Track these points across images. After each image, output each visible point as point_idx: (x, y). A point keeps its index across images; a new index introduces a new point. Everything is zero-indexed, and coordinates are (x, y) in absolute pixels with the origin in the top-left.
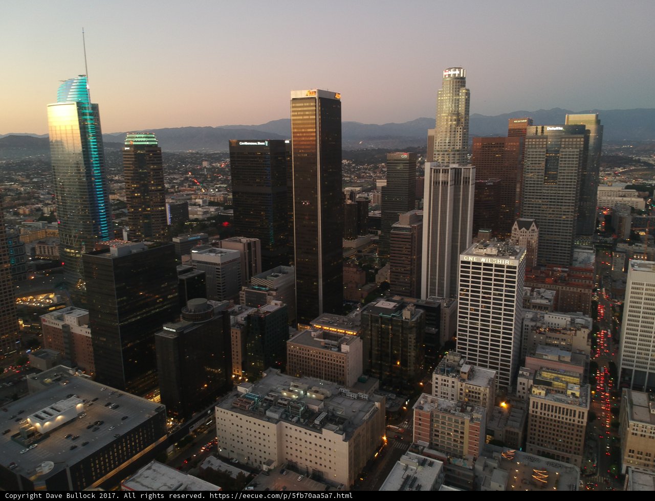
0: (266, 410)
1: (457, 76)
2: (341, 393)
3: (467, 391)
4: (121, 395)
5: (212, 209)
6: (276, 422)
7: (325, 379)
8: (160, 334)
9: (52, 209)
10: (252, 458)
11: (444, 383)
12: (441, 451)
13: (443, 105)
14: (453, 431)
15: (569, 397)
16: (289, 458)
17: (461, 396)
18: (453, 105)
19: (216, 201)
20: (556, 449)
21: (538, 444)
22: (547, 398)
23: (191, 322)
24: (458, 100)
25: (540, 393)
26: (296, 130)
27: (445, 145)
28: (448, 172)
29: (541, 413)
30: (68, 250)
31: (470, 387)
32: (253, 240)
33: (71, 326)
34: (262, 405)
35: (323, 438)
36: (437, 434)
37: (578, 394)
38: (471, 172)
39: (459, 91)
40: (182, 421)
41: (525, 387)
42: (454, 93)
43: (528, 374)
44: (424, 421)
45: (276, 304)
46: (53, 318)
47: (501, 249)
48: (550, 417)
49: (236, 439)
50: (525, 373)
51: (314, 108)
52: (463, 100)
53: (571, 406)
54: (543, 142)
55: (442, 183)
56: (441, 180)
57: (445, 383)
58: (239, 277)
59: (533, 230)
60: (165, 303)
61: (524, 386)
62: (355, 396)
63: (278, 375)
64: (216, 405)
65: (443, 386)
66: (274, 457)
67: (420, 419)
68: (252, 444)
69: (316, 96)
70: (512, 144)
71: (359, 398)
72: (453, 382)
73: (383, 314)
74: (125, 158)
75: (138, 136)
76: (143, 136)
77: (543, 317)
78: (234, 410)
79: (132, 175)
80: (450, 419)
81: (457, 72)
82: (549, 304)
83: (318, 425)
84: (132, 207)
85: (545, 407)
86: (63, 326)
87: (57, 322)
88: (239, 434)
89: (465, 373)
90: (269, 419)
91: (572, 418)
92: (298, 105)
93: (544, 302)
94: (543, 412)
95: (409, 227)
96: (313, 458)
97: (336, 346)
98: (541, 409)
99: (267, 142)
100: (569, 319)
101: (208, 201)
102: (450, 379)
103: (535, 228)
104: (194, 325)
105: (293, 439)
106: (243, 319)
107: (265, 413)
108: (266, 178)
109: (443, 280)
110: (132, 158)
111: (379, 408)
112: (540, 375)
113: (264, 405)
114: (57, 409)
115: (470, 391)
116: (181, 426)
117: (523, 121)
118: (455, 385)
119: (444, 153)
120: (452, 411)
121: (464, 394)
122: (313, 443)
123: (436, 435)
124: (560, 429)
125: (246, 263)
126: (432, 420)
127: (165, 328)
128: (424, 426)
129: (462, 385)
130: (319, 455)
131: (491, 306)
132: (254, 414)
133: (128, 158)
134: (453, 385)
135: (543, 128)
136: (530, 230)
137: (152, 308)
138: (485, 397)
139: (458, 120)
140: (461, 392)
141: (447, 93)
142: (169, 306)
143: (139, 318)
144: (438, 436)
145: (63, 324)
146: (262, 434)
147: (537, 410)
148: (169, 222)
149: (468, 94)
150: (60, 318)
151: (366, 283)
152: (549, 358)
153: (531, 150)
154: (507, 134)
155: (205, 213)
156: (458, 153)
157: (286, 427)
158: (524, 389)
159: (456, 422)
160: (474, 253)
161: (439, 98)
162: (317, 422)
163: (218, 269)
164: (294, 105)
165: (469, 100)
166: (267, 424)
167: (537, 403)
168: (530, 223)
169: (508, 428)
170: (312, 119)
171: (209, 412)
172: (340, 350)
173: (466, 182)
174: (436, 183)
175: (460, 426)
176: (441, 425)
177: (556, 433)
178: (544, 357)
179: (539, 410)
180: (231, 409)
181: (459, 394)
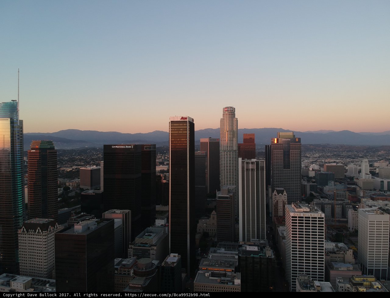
1: (231, 111)
18: (230, 127)
23: (145, 278)
24: (233, 124)
25: (363, 290)
26: (173, 140)
28: (254, 164)
37: (380, 287)
39: (233, 119)
41: (344, 289)
45: (175, 256)
47: (311, 208)
50: (341, 280)
51: (186, 127)
52: (236, 124)
54: (281, 146)
55: (251, 170)
56: (250, 168)
59: (285, 195)
61: (342, 288)
69: (187, 120)
70: (251, 147)
73: (253, 255)
74: (31, 157)
79: (36, 169)
89: (319, 286)
92: (175, 125)
95: (228, 196)
97: (230, 281)
99: (132, 146)
100: (335, 245)
103: (286, 193)
104: (147, 279)
110: (37, 157)
112: (354, 280)
127: (131, 285)
131: (311, 242)
133: (33, 157)
135: (278, 139)
136: (283, 195)
141: (227, 120)
148: (26, 201)
152: (343, 269)
160: (296, 211)
164: (172, 125)
168: (284, 190)
170: (185, 133)
172: (233, 283)
173: (262, 169)
174: (248, 170)
178: (339, 269)
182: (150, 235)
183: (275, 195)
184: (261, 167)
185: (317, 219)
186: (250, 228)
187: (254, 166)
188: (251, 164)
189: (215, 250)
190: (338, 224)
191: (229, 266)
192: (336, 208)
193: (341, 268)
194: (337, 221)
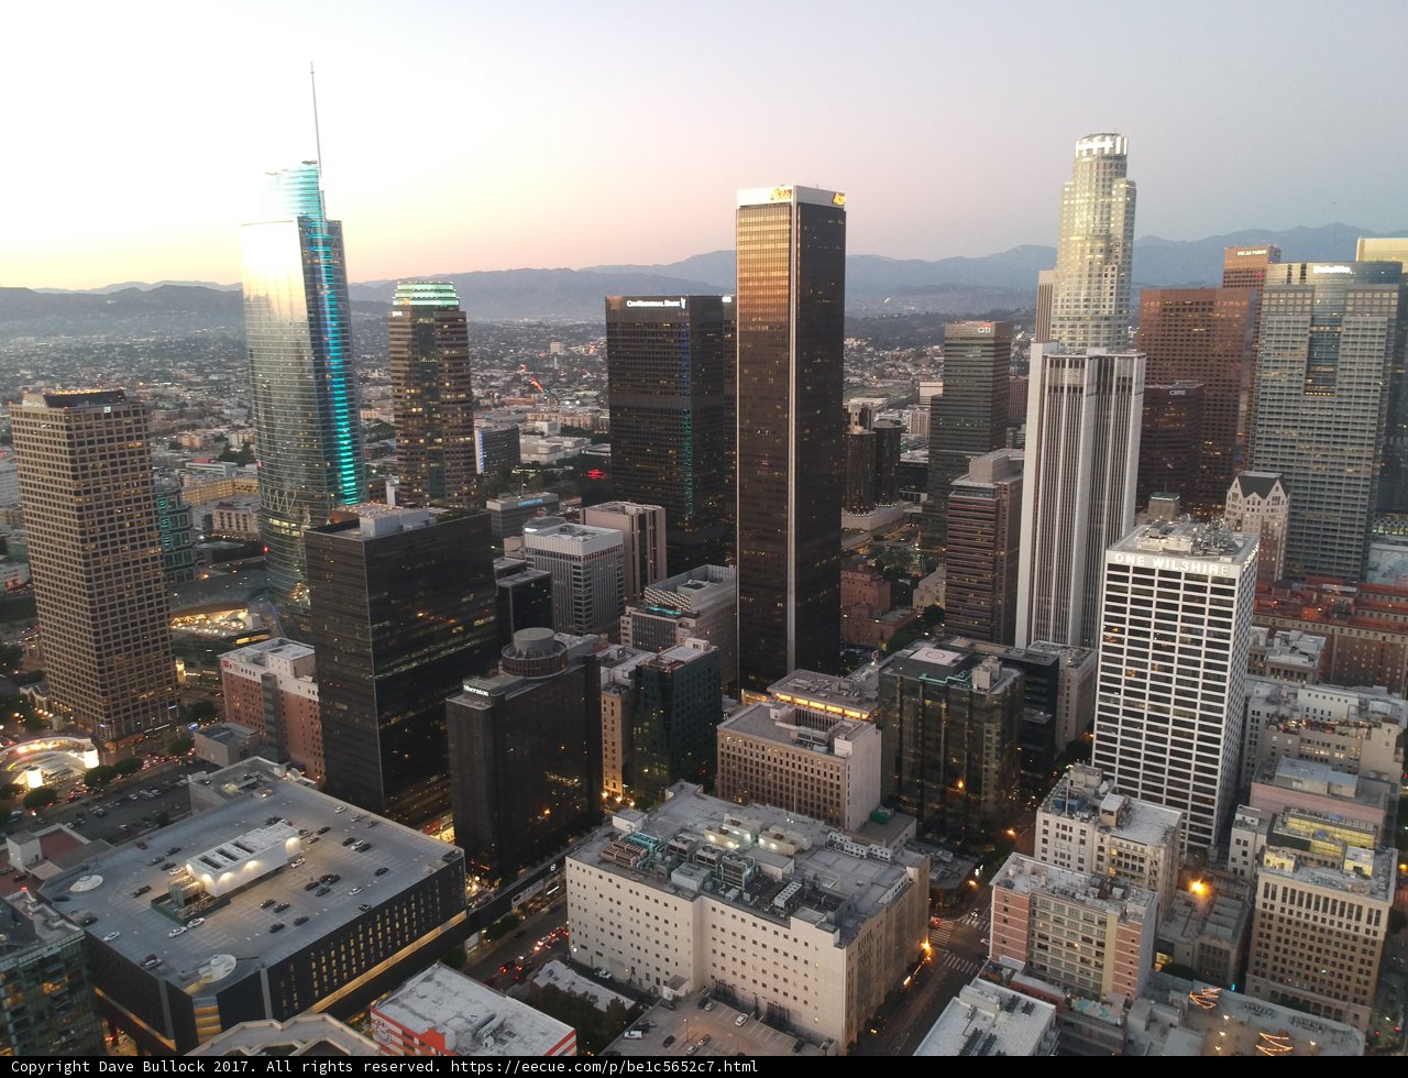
0: (672, 870)
1: (1107, 152)
2: (831, 844)
3: (1115, 852)
4: (375, 824)
5: (568, 442)
6: (694, 896)
7: (799, 811)
8: (458, 700)
9: (246, 437)
10: (641, 971)
11: (1061, 832)
12: (1052, 982)
13: (1074, 218)
14: (1080, 939)
15: (1349, 875)
16: (719, 975)
17: (1100, 863)
18: (1097, 218)
19: (576, 425)
20: (1313, 990)
22: (1297, 875)
23: (521, 678)
24: (1109, 206)
25: (1282, 865)
26: (745, 275)
27: (1076, 306)
28: (1083, 366)
29: (1283, 910)
30: (277, 522)
31: (1121, 845)
32: (650, 508)
33: (279, 678)
34: (663, 859)
35: (791, 938)
36: (1044, 943)
37: (1368, 870)
38: (1135, 366)
39: (1110, 186)
40: (497, 884)
41: (1249, 849)
42: (1101, 190)
43: (1256, 821)
44: (1014, 913)
45: (695, 646)
46: (244, 660)
47: (1199, 540)
48: (1302, 918)
49: (608, 928)
50: (1248, 819)
51: (788, 227)
52: (1121, 206)
53: (1352, 895)
54: (1304, 299)
55: (1069, 388)
56: (1066, 382)
57: (1064, 832)
58: (620, 586)
59: (1277, 499)
60: (469, 636)
61: (1245, 849)
62: (864, 851)
63: (698, 796)
64: (567, 854)
65: (1060, 841)
66: (687, 970)
67: (1006, 909)
68: (640, 941)
69: (791, 199)
70: (1231, 303)
71: (871, 856)
72: (1083, 832)
73: (928, 677)
74: (393, 333)
75: (419, 287)
76: (429, 287)
77: (1296, 695)
78: (603, 866)
79: (407, 369)
80: (1073, 913)
81: (1107, 144)
82: (1310, 665)
83: (781, 909)
84: (405, 435)
85: (1291, 896)
86: (263, 677)
87: (253, 668)
88: (613, 918)
89: (1111, 813)
90: (678, 890)
91: (1353, 923)
92: (751, 219)
93: (1298, 661)
94: (1287, 906)
95: (991, 486)
96: (768, 979)
97: (821, 741)
98: (1284, 900)
99: (683, 301)
100: (1356, 702)
101: (559, 426)
102: (1077, 825)
103: (1281, 493)
104: (526, 683)
105: (727, 936)
106: (627, 675)
107: (669, 877)
108: (681, 377)
109: (1067, 606)
110: (408, 333)
111: (916, 879)
112: (1284, 824)
113: (668, 858)
114: (247, 846)
115: (1120, 854)
116: (495, 893)
117: (1259, 252)
118: (1087, 838)
119: (1075, 322)
120: (1078, 896)
121: (1107, 859)
122: (770, 947)
123: (1040, 946)
124: (1323, 946)
125: (633, 556)
126: (1033, 913)
127: (467, 688)
128: (1014, 924)
129: (1102, 840)
130: (782, 974)
131: (1175, 665)
132: (646, 876)
133: (400, 333)
134: (1083, 837)
135: (1304, 268)
136: (1269, 498)
137: (442, 645)
138: (1154, 867)
139: (1108, 251)
140: (1101, 854)
141: (1084, 192)
142: (477, 641)
143: (415, 664)
144: (1046, 948)
145: (264, 672)
146: (661, 920)
147: (1272, 902)
148: (480, 470)
149: (1131, 192)
150: (258, 661)
151: (892, 608)
152: (1306, 787)
153: (1276, 318)
154: (1219, 282)
155: (554, 450)
156: (1107, 323)
157: (714, 909)
158: (1245, 854)
159: (1088, 919)
160: (1139, 547)
161: (1066, 202)
162: (779, 902)
163: (579, 568)
164: (743, 220)
165: (1134, 206)
166: (673, 900)
167: (1275, 887)
168: (1272, 481)
169: (1206, 940)
170: (783, 250)
171: (553, 868)
172: (830, 750)
173: (1124, 389)
174: (1056, 389)
175: (1096, 928)
176: (1052, 925)
177: (1314, 954)
178: (1294, 784)
179: (1278, 902)
180: (600, 863)
181: (1095, 858)
182: (698, 587)
183: (1235, 495)
184: (1118, 379)
185: (1209, 585)
186: (1049, 603)
187: (1082, 376)
188: (1070, 366)
191: (859, 700)
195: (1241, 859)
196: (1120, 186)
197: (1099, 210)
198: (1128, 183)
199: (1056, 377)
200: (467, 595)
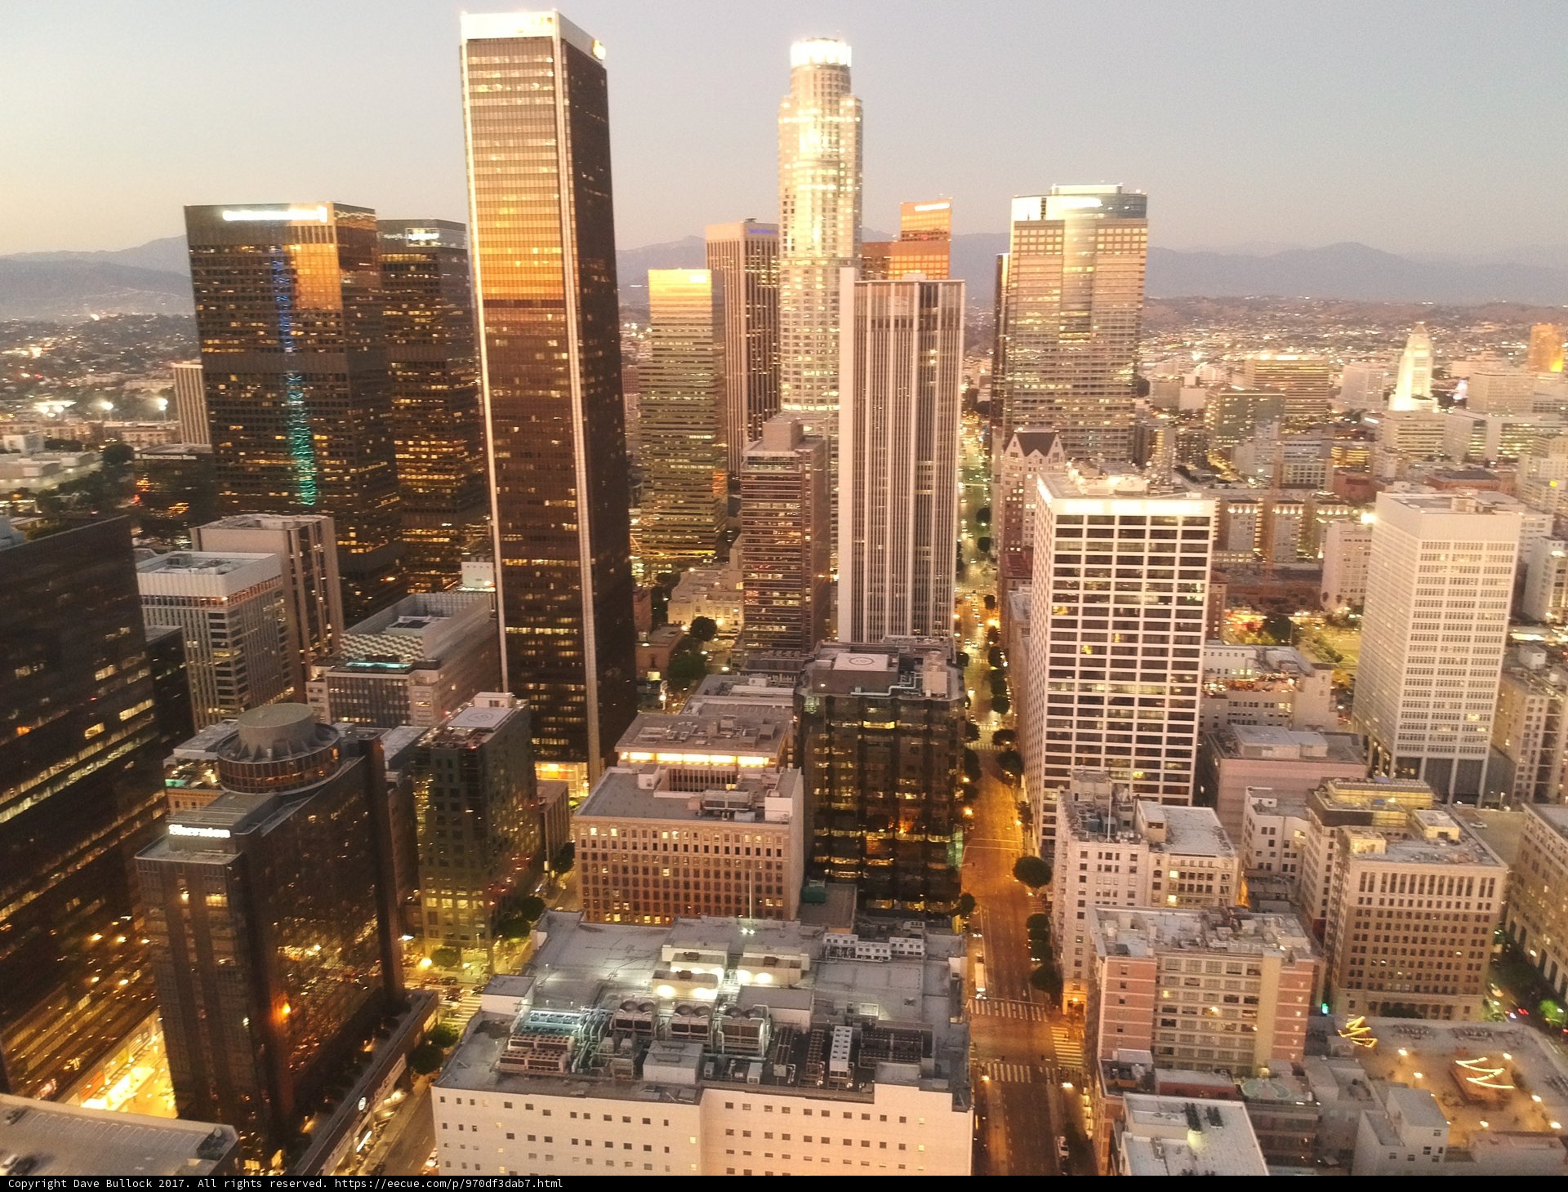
0: (638, 1062)
1: (830, 60)
2: (834, 951)
3: (1174, 874)
6: (693, 1095)
7: (758, 914)
11: (1104, 862)
12: (1202, 1068)
13: (798, 140)
14: (1221, 1000)
15: (1437, 844)
17: (1156, 892)
18: (825, 140)
20: (1417, 990)
21: (1371, 988)
22: (1391, 856)
23: (270, 795)
24: (837, 127)
25: (1372, 848)
26: (485, 143)
28: (913, 293)
29: (1382, 902)
31: (1183, 864)
34: (616, 1047)
35: (875, 1118)
36: (1169, 1017)
37: (1454, 832)
38: (963, 293)
39: (837, 102)
41: (1277, 838)
42: (827, 107)
43: (1274, 801)
44: (1137, 988)
45: (494, 704)
47: (1154, 476)
48: (1404, 907)
50: (1265, 801)
51: (549, 73)
52: (853, 127)
53: (1462, 867)
54: (1055, 236)
55: (897, 321)
56: (892, 314)
57: (1109, 862)
59: (1056, 455)
60: (114, 739)
61: (1271, 837)
62: (885, 951)
63: (589, 929)
65: (1103, 875)
67: (1123, 986)
69: (552, 33)
71: (897, 956)
72: (1134, 857)
73: (862, 690)
78: (509, 1084)
80: (1213, 968)
83: (843, 1074)
85: (1393, 883)
89: (1160, 825)
90: (662, 1092)
91: (1463, 899)
92: (489, 61)
94: (1388, 896)
95: (793, 454)
97: (745, 805)
98: (1383, 890)
102: (1124, 849)
103: (1059, 450)
105: (756, 1142)
107: (639, 1071)
108: (325, 324)
112: (1330, 798)
113: (627, 1043)
115: (1182, 875)
117: (942, 206)
118: (1139, 864)
120: (1215, 944)
121: (1165, 886)
122: (838, 1140)
123: (1165, 1023)
124: (1429, 935)
125: (296, 593)
126: (1157, 981)
127: (177, 830)
128: (1135, 1002)
129: (1158, 863)
132: (592, 1082)
134: (1134, 864)
135: (1044, 203)
136: (1051, 455)
138: (1226, 883)
141: (808, 107)
144: (1172, 1023)
146: (639, 1149)
147: (1370, 895)
157: (730, 1105)
158: (1272, 843)
159: (1234, 971)
160: (1084, 491)
162: (839, 1065)
163: (221, 616)
164: (475, 62)
165: (863, 127)
166: (658, 1110)
167: (1373, 876)
168: (1051, 436)
170: (545, 107)
172: (760, 816)
173: (950, 325)
174: (880, 324)
175: (1243, 981)
176: (1182, 991)
177: (1418, 947)
178: (1265, 753)
179: (1376, 895)
180: (499, 1082)
181: (1150, 886)
182: (419, 624)
183: (1014, 455)
184: (944, 309)
185: (1180, 528)
186: (883, 589)
188: (897, 294)
189: (723, 685)
190: (1278, 583)
191: (752, 740)
192: (1277, 520)
193: (1270, 749)
194: (1275, 571)
195: (1267, 850)
196: (848, 103)
197: (826, 130)
198: (857, 100)
199: (881, 307)
200: (104, 666)
